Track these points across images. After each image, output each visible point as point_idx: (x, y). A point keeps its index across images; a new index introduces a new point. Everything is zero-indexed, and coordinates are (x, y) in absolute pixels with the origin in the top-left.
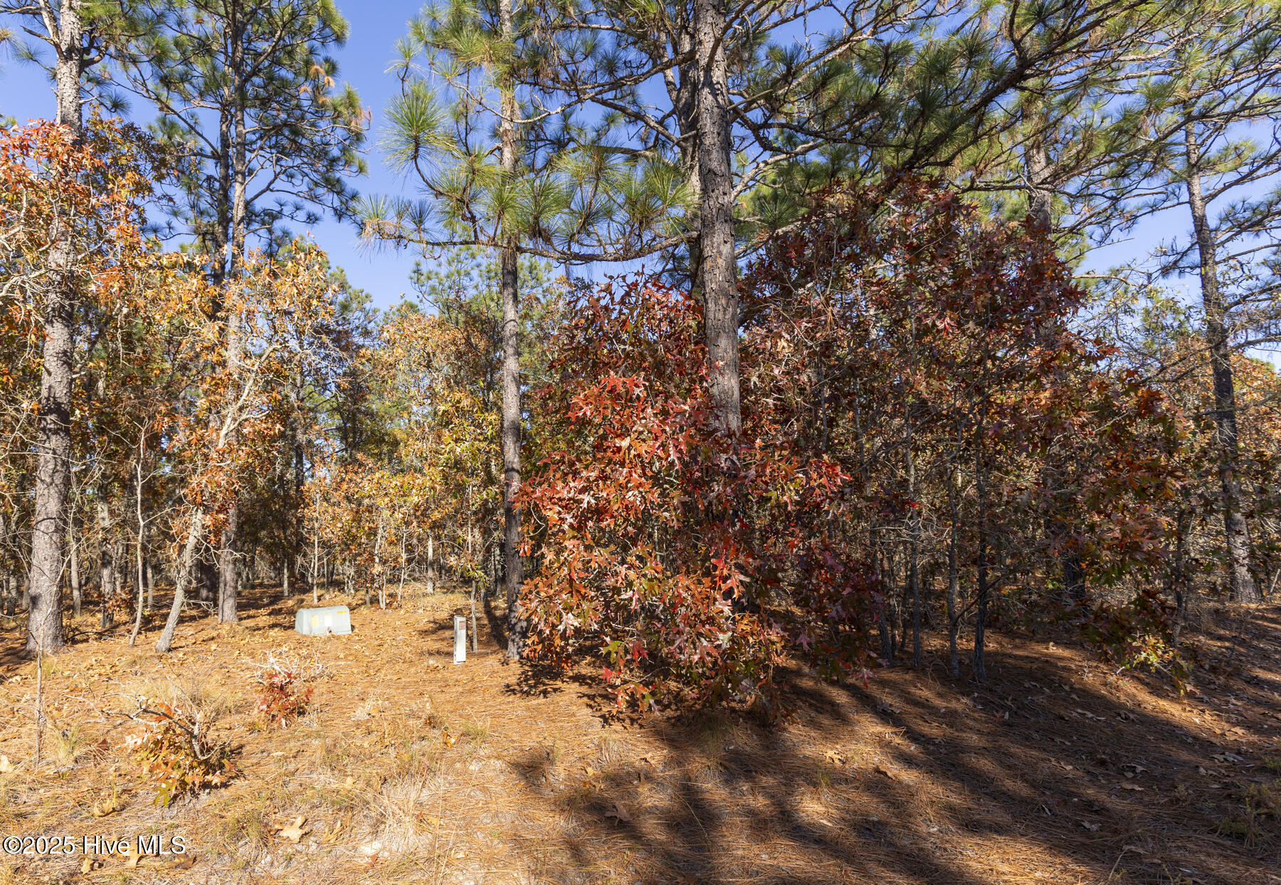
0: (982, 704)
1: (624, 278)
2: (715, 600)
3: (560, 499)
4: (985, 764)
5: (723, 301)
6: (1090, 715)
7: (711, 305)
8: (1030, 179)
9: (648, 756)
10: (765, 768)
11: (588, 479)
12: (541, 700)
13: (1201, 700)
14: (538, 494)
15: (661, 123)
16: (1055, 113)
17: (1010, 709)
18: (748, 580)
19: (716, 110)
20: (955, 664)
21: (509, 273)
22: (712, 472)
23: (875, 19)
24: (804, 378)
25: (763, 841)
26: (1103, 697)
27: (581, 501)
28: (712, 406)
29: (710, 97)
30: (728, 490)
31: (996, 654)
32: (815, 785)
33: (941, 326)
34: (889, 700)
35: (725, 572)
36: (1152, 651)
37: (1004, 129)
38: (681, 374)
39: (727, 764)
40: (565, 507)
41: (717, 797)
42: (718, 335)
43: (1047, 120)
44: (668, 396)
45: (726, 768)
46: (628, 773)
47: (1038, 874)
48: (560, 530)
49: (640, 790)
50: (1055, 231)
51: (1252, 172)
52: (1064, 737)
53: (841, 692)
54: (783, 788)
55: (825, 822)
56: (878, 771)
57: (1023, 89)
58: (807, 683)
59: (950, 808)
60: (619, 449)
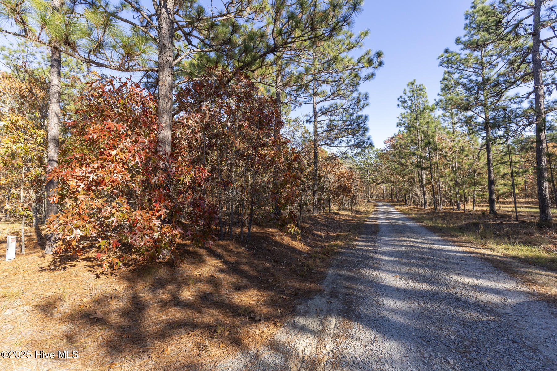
0: (248, 249)
1: (120, 79)
2: (153, 220)
3: (77, 176)
4: (246, 268)
5: (167, 100)
6: (276, 248)
7: (161, 100)
8: (276, 85)
9: (117, 288)
10: (170, 282)
11: (93, 167)
12: (62, 271)
13: (302, 241)
14: (64, 173)
15: (150, 17)
16: (283, 66)
17: (255, 249)
18: (168, 211)
19: (168, 20)
20: (242, 237)
21: (55, 60)
22: (156, 168)
23: (236, 11)
24: (198, 136)
25: (164, 310)
26: (280, 242)
27: (88, 177)
28: (157, 142)
29: (166, 13)
30: (163, 176)
31: (256, 232)
32: (188, 285)
33: (244, 126)
34: (220, 251)
35: (158, 209)
36: (293, 228)
37: (270, 66)
38: (145, 126)
39: (154, 284)
40: (80, 180)
41: (147, 298)
42: (163, 113)
43: (281, 67)
44: (139, 134)
45: (153, 286)
46: (106, 297)
47: (254, 299)
48: (76, 191)
49: (111, 303)
50: (282, 103)
51: (326, 99)
52: (268, 255)
53: (204, 250)
54: (176, 289)
55: (190, 298)
56: (212, 276)
57: (275, 55)
58: (191, 249)
59: (233, 284)
60: (111, 155)
